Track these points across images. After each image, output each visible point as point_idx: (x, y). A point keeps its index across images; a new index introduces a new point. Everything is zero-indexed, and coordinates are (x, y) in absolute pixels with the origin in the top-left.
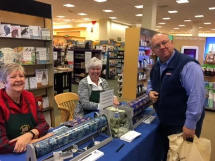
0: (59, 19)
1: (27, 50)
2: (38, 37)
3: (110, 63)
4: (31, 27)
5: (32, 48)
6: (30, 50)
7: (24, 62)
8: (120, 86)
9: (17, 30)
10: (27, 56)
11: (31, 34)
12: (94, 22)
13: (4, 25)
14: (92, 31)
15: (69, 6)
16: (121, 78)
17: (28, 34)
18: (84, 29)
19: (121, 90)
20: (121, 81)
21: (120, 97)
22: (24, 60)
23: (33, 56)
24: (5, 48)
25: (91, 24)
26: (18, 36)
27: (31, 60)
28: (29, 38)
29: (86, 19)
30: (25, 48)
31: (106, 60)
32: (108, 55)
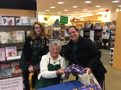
0: (84, 12)
1: (19, 33)
2: (26, 24)
3: (112, 38)
4: (22, 18)
5: (23, 32)
6: (22, 33)
7: (17, 41)
8: (111, 57)
9: (12, 20)
10: (19, 37)
11: (22, 22)
12: (107, 11)
13: (3, 18)
14: (106, 16)
15: (88, 2)
16: (112, 51)
17: (20, 22)
18: (101, 15)
19: (112, 60)
20: (113, 53)
21: (111, 66)
22: (17, 40)
23: (24, 37)
24: (2, 33)
25: (105, 12)
26: (12, 24)
27: (22, 39)
28: (21, 25)
29: (102, 9)
30: (18, 32)
31: (108, 36)
32: (110, 32)
